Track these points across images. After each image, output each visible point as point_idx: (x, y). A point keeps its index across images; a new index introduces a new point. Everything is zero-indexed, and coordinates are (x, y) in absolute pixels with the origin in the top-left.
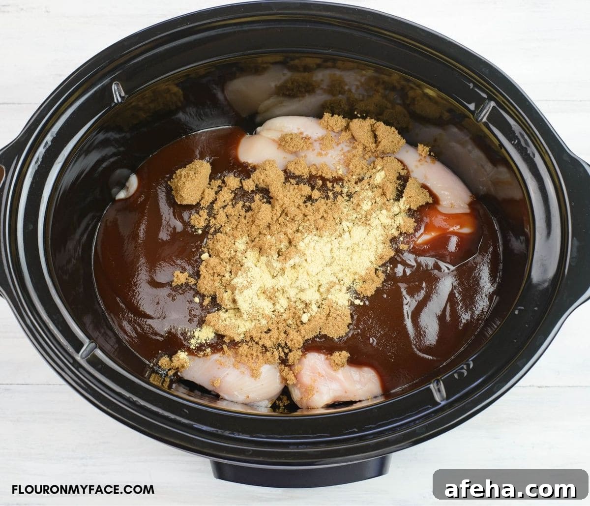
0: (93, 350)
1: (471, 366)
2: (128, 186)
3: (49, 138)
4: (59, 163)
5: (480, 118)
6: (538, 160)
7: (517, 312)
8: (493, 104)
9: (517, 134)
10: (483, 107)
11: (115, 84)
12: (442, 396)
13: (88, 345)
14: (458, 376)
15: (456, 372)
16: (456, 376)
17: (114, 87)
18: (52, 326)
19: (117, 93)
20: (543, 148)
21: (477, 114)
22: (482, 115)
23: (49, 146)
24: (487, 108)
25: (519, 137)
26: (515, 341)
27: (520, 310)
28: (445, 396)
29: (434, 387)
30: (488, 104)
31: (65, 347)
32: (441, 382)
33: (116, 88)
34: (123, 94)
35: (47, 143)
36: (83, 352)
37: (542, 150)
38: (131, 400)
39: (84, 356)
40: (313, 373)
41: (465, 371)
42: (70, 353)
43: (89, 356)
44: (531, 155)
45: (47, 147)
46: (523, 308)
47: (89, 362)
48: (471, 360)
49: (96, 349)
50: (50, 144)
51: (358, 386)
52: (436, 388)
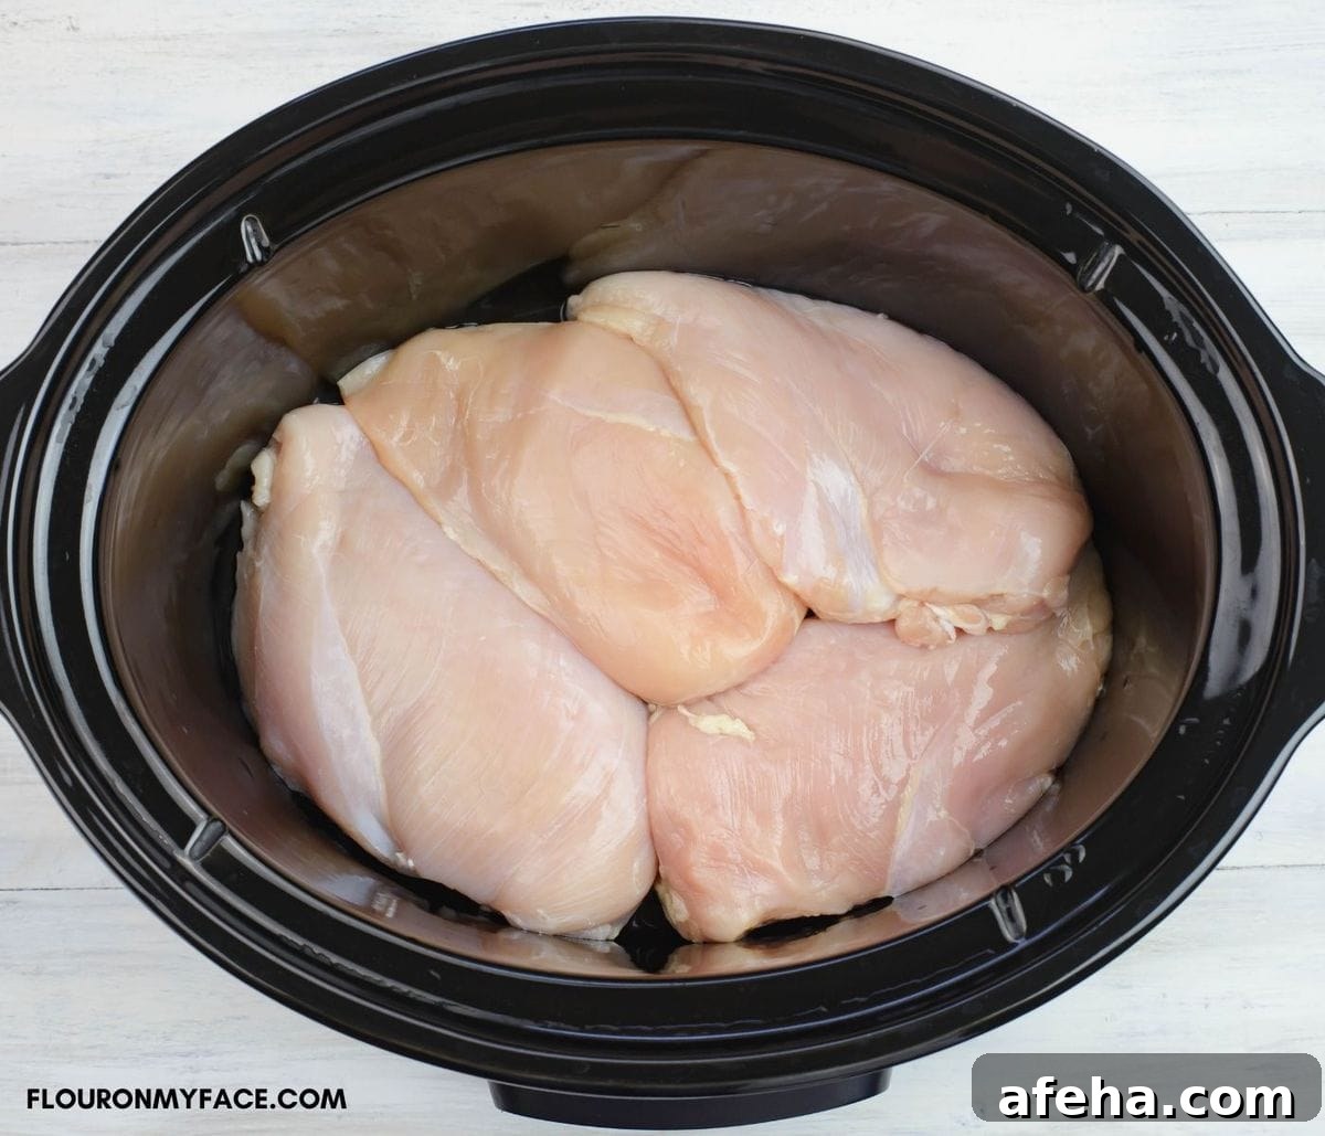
0: (217, 839)
1: (1082, 855)
2: (278, 440)
3: (99, 351)
4: (123, 406)
5: (1090, 283)
6: (1225, 377)
7: (1182, 730)
8: (1118, 250)
9: (1176, 318)
10: (1097, 256)
11: (247, 219)
12: (1017, 929)
13: (205, 828)
14: (1053, 879)
15: (1047, 871)
16: (1047, 879)
17: (245, 227)
18: (120, 787)
19: (253, 241)
20: (1236, 351)
21: (1084, 273)
22: (1095, 276)
23: (100, 369)
24: (1107, 259)
25: (1182, 325)
26: (1182, 797)
27: (1190, 727)
28: (1025, 927)
29: (997, 904)
30: (1107, 251)
31: (154, 835)
32: (1015, 894)
33: (249, 228)
34: (266, 242)
35: (93, 362)
36: (194, 845)
37: (1234, 356)
38: (307, 951)
39: (196, 854)
40: (715, 860)
41: (1067, 867)
42: (165, 848)
43: (208, 854)
44: (1209, 367)
45: (95, 369)
46: (1195, 720)
47: (208, 866)
48: (1081, 843)
49: (224, 837)
50: (101, 362)
51: (817, 884)
52: (1004, 908)
